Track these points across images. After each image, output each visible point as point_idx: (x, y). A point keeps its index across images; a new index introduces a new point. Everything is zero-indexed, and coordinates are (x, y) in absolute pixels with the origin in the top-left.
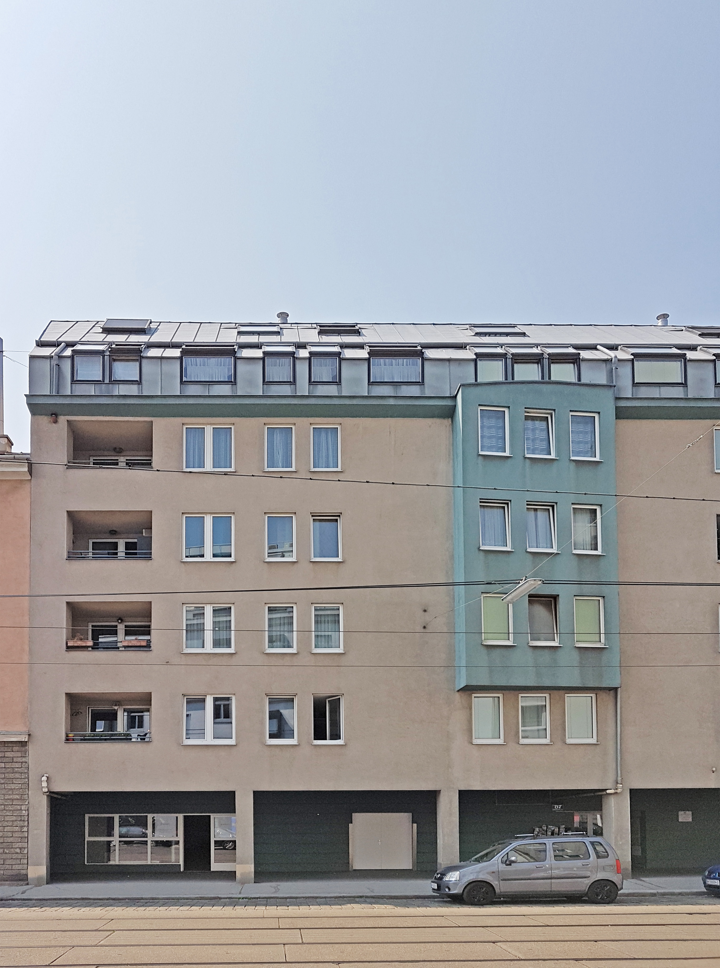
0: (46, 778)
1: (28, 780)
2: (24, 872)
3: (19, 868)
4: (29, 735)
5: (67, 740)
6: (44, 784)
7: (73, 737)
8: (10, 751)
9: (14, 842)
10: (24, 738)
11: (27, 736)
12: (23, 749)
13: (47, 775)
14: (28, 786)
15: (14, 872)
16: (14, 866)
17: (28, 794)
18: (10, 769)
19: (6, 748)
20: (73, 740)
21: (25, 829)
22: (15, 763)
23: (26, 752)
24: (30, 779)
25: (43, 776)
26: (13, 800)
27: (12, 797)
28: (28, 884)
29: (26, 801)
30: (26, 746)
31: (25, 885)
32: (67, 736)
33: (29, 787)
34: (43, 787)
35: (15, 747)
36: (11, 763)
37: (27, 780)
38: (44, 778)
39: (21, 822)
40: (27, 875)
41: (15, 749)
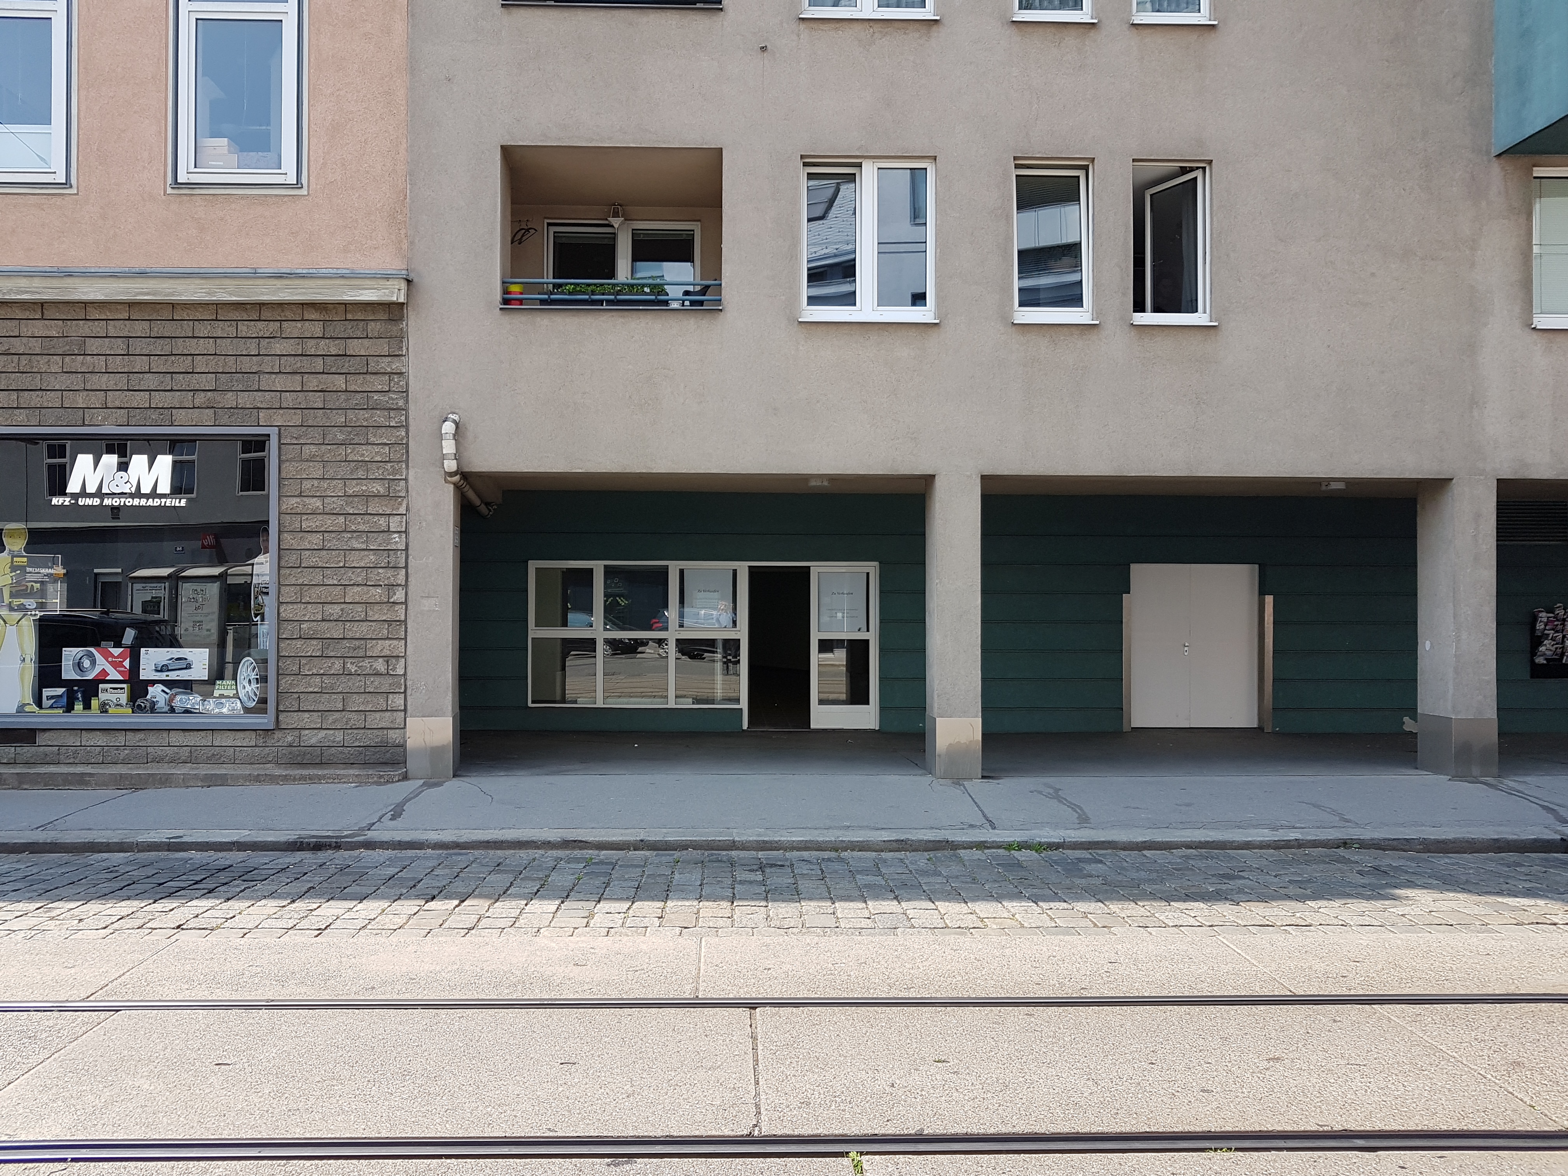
0: (454, 426)
1: (407, 433)
2: (393, 735)
3: (383, 725)
4: (409, 282)
5: (506, 301)
6: (449, 447)
7: (521, 293)
8: (359, 334)
9: (369, 637)
10: (395, 293)
11: (403, 285)
12: (394, 329)
13: (456, 417)
14: (407, 452)
15: (370, 739)
16: (371, 717)
17: (406, 480)
18: (358, 396)
19: (349, 325)
20: (521, 302)
21: (399, 595)
22: (374, 377)
23: (400, 338)
24: (410, 428)
25: (444, 421)
26: (368, 497)
27: (364, 488)
28: (405, 777)
29: (400, 504)
30: (401, 319)
31: (399, 781)
32: (506, 291)
33: (408, 456)
34: (443, 457)
35: (372, 323)
36: (361, 376)
37: (403, 434)
38: (448, 428)
39: (390, 573)
40: (403, 746)
41: (374, 328)
